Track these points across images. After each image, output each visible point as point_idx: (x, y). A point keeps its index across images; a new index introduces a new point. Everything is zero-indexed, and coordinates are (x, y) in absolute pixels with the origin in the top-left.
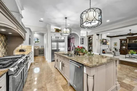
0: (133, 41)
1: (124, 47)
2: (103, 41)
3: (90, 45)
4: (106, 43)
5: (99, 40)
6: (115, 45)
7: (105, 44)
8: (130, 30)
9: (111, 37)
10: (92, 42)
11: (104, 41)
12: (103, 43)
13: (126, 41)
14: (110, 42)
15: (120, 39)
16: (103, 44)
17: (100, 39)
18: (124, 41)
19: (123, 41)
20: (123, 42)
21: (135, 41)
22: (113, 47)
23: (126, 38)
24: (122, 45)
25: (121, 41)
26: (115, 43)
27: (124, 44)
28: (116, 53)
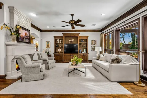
0: (69, 41)
1: (59, 50)
2: (17, 31)
4: (30, 40)
6: (48, 46)
7: (27, 41)
9: (41, 31)
13: (62, 39)
14: (39, 39)
15: (54, 36)
16: (17, 41)
18: (60, 39)
19: (58, 40)
20: (58, 42)
21: (71, 40)
22: (45, 50)
23: (62, 35)
24: (57, 47)
25: (56, 40)
26: (48, 43)
27: (60, 45)
28: (50, 62)
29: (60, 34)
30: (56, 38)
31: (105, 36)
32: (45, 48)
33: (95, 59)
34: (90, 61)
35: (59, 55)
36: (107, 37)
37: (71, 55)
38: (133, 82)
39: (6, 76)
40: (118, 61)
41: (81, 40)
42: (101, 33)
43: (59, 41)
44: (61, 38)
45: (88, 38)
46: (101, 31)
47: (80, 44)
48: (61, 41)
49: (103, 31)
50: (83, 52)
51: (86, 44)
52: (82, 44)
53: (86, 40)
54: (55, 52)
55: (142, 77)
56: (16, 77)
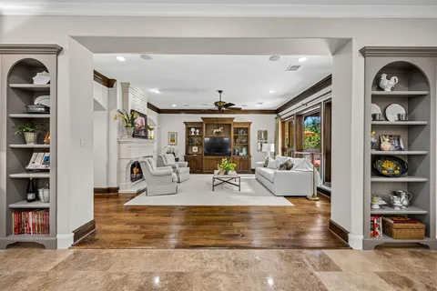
0: (215, 131)
1: (195, 149)
2: (133, 119)
3: (30, 137)
4: (146, 131)
5: (114, 113)
6: (173, 141)
8: (220, 92)
9: (159, 111)
10: (47, 110)
11: (139, 120)
12: (131, 130)
13: (201, 129)
15: (185, 123)
16: (133, 136)
17: (119, 107)
18: (196, 128)
19: (193, 130)
20: (193, 134)
21: (218, 130)
22: (166, 150)
23: (201, 121)
24: (189, 143)
25: (188, 129)
26: (173, 135)
27: (195, 139)
28: (181, 170)
29: (197, 118)
30: (188, 126)
31: (283, 123)
32: (166, 146)
33: (260, 165)
34: (253, 171)
35: (194, 159)
36: (287, 125)
37: (217, 160)
38: (305, 197)
39: (118, 188)
40: (287, 167)
41: (237, 130)
42: (276, 115)
43: (195, 132)
44: (198, 126)
45: (252, 126)
46: (277, 111)
47: (235, 138)
48: (198, 131)
49: (280, 114)
50: (241, 154)
51: (248, 137)
52: (240, 138)
53: (247, 130)
54: (187, 153)
55: (319, 189)
56: (134, 190)
